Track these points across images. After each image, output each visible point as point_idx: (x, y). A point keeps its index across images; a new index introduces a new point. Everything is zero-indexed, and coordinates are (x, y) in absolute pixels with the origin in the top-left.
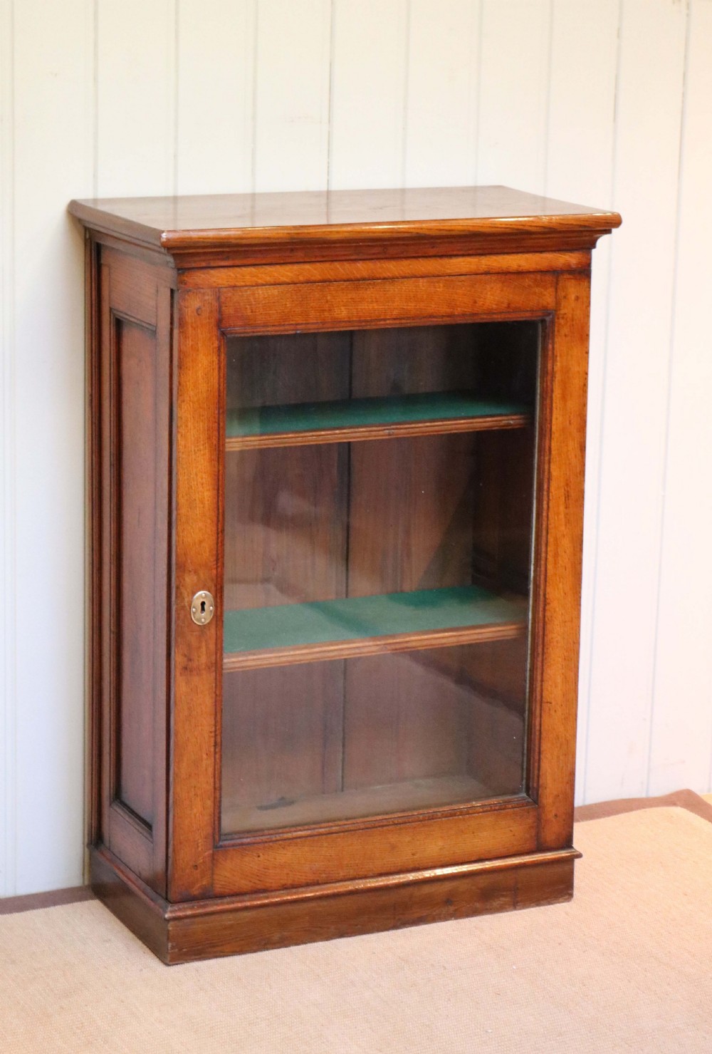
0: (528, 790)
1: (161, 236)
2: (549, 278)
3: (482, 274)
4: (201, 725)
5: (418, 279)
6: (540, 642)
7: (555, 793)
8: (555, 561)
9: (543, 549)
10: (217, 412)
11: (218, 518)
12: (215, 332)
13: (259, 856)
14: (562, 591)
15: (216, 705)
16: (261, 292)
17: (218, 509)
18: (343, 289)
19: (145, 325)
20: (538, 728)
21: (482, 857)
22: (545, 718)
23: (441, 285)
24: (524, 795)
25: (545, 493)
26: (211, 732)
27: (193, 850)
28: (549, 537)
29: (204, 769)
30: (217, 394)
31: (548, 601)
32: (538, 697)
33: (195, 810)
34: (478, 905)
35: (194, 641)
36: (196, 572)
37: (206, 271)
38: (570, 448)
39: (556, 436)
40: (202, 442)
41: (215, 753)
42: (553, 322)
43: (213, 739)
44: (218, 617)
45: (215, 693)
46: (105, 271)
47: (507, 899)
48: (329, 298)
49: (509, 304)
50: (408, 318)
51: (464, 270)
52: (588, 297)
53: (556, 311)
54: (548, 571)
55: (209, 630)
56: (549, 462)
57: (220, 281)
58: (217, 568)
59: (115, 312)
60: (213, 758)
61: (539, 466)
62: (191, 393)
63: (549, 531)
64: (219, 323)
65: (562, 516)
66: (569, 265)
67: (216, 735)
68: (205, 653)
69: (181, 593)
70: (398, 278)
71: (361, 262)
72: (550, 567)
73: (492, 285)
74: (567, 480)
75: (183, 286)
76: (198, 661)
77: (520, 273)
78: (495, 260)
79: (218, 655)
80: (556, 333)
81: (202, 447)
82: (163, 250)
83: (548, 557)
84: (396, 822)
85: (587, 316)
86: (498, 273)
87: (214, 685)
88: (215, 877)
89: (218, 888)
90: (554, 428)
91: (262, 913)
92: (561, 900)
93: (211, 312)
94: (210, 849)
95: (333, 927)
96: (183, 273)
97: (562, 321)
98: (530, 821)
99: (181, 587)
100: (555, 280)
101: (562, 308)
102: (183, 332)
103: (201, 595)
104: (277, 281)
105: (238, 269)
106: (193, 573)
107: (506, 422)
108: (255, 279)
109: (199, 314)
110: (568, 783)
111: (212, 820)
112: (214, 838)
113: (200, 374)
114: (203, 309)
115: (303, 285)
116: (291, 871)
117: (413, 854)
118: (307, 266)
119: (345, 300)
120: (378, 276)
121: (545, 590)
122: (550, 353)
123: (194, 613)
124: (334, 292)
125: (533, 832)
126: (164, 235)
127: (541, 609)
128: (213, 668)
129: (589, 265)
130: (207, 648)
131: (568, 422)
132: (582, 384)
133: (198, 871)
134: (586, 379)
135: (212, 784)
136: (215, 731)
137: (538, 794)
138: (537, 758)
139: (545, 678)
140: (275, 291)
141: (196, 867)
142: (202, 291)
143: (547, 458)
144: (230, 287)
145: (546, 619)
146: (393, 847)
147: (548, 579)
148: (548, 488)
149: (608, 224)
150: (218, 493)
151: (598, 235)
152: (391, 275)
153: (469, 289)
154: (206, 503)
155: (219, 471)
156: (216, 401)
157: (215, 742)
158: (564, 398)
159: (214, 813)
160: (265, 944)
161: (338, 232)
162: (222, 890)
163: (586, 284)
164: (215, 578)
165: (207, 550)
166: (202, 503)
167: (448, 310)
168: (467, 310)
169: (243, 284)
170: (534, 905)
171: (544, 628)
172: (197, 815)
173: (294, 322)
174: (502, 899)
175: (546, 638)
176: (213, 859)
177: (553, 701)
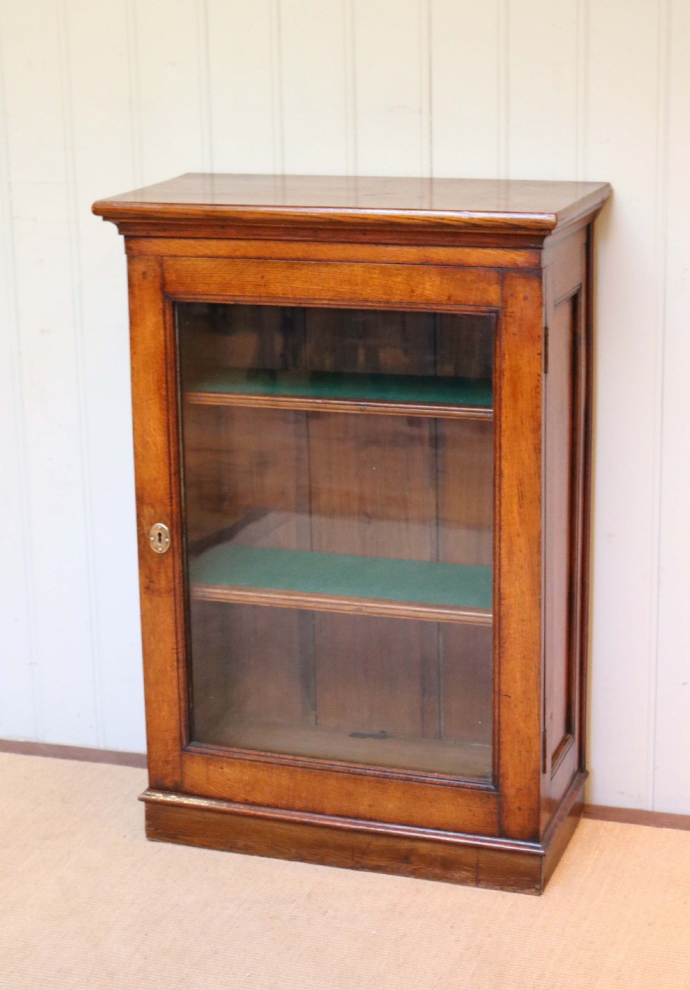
2: (494, 274)
4: (164, 641)
7: (518, 786)
8: (510, 558)
10: (164, 367)
12: (159, 295)
13: (222, 768)
14: (518, 589)
15: (176, 626)
16: (200, 263)
20: (497, 718)
21: (442, 827)
22: (504, 711)
23: (377, 271)
25: (497, 489)
26: (173, 649)
27: (163, 748)
28: (502, 533)
31: (502, 596)
32: (496, 689)
33: (163, 714)
34: (438, 871)
35: (154, 566)
36: (153, 506)
37: (148, 240)
38: (523, 448)
39: (504, 433)
41: (178, 668)
42: (499, 319)
43: (176, 655)
44: (175, 549)
45: (176, 615)
47: (468, 874)
48: (264, 274)
49: (449, 298)
51: (401, 259)
52: (540, 297)
53: (502, 308)
55: (167, 559)
56: (500, 460)
57: (162, 250)
58: (171, 505)
60: (176, 672)
63: (503, 527)
64: (163, 286)
65: (516, 515)
66: (515, 264)
67: (177, 653)
68: (164, 577)
70: (332, 261)
73: (431, 276)
74: (520, 480)
75: (129, 251)
76: (159, 584)
77: (460, 266)
78: (434, 252)
79: (177, 582)
80: (503, 331)
81: (153, 397)
83: (502, 553)
84: (351, 771)
86: (438, 265)
87: (173, 608)
88: (184, 776)
89: (188, 786)
90: (504, 426)
92: (527, 891)
93: (155, 277)
94: (177, 751)
95: (294, 850)
96: (129, 241)
97: (510, 320)
98: (491, 806)
99: (140, 517)
100: (501, 277)
101: (509, 306)
103: (158, 527)
104: (215, 254)
105: (178, 241)
106: (150, 506)
108: (194, 250)
109: (144, 278)
110: (531, 780)
111: (178, 726)
112: (181, 740)
113: (148, 331)
114: (148, 273)
115: (239, 260)
116: (250, 789)
117: (370, 806)
118: (243, 243)
119: (280, 278)
120: (312, 257)
121: (500, 585)
122: (498, 350)
123: (152, 541)
124: (269, 269)
125: (495, 818)
128: (172, 593)
129: (539, 265)
130: (166, 573)
131: (520, 422)
133: (169, 766)
135: (177, 694)
136: (177, 649)
137: (499, 782)
138: (497, 747)
139: (502, 671)
140: (211, 264)
141: (167, 762)
142: (146, 257)
144: (172, 256)
145: (502, 613)
146: (350, 794)
147: (502, 575)
148: (500, 484)
152: (325, 258)
153: (405, 277)
156: (163, 357)
157: (177, 658)
158: (514, 396)
159: (179, 720)
161: (249, 212)
162: (190, 789)
163: (537, 283)
164: (170, 514)
165: (162, 488)
166: (156, 446)
167: (384, 297)
168: (404, 298)
169: (183, 254)
170: (498, 887)
171: (500, 622)
172: (166, 717)
173: (231, 294)
174: (465, 873)
175: (502, 632)
176: (181, 760)
177: (512, 696)
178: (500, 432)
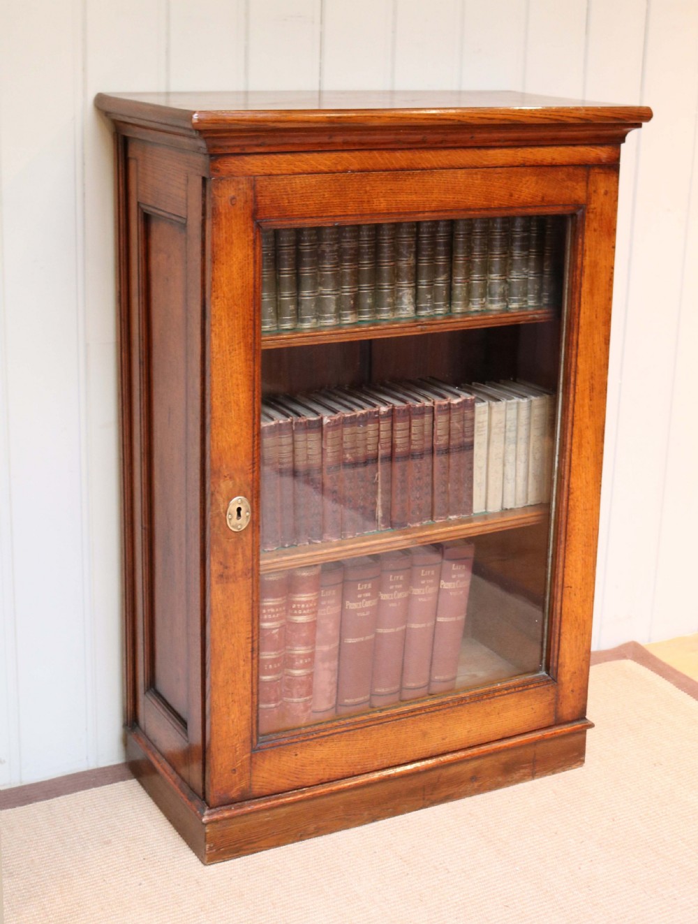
0: (548, 669)
1: (192, 117)
2: (581, 172)
3: (517, 166)
4: (238, 632)
5: (457, 170)
6: (563, 531)
7: (572, 670)
8: (579, 451)
9: (569, 441)
10: (252, 309)
11: (254, 419)
12: (250, 223)
13: (296, 755)
14: (584, 481)
15: (252, 612)
16: (298, 181)
17: (254, 412)
18: (381, 180)
19: (174, 217)
20: (559, 611)
21: (507, 735)
22: (566, 603)
23: (479, 177)
24: (543, 673)
25: (572, 386)
26: (248, 638)
27: (231, 755)
28: (574, 429)
29: (242, 675)
30: (252, 290)
31: (572, 491)
32: (560, 583)
33: (233, 716)
34: (500, 779)
35: (229, 548)
36: (231, 477)
37: (240, 157)
38: (596, 341)
39: (583, 329)
40: (237, 342)
41: (252, 659)
42: (583, 216)
43: (250, 645)
44: (255, 524)
45: (252, 599)
46: (132, 164)
47: (527, 771)
48: (368, 189)
49: (543, 198)
50: (446, 211)
51: (501, 162)
52: (616, 192)
53: (587, 205)
54: (573, 462)
55: (246, 536)
56: (577, 356)
57: (255, 169)
58: (253, 472)
59: (142, 206)
60: (250, 664)
61: (565, 359)
62: (225, 289)
63: (575, 423)
64: (255, 214)
65: (586, 408)
66: (600, 160)
67: (253, 642)
68: (241, 559)
69: (216, 500)
70: (436, 169)
71: (399, 151)
72: (574, 457)
73: (527, 178)
74: (592, 373)
75: (215, 173)
76: (235, 567)
77: (554, 166)
78: (531, 152)
79: (255, 560)
80: (586, 227)
81: (237, 347)
82: (194, 134)
83: (573, 448)
84: (428, 710)
85: (615, 210)
86: (533, 166)
87: (251, 592)
88: (254, 778)
89: (257, 789)
90: (582, 322)
91: (299, 807)
92: (574, 766)
93: (246, 202)
94: (247, 753)
95: (366, 813)
96: (216, 160)
97: (592, 216)
98: (549, 697)
99: (216, 493)
100: (585, 173)
101: (592, 202)
102: (217, 224)
103: (237, 501)
104: (315, 170)
105: (274, 157)
106: (228, 478)
107: (532, 316)
108: (292, 167)
109: (233, 205)
110: (583, 660)
111: (250, 725)
112: (252, 742)
113: (235, 268)
114: (238, 198)
115: (342, 175)
116: (327, 765)
117: (443, 739)
118: (345, 155)
119: (384, 191)
120: (416, 166)
121: (569, 480)
122: (580, 247)
123: (230, 519)
124: (372, 183)
125: (552, 708)
126: (195, 116)
127: (565, 499)
128: (250, 575)
129: (618, 159)
130: (243, 554)
131: (594, 316)
132: (608, 279)
133: (236, 775)
134: (612, 273)
135: (250, 690)
136: (252, 637)
137: (557, 673)
138: (557, 639)
139: (567, 564)
140: (313, 180)
141: (234, 771)
142: (236, 179)
143: (574, 352)
144: (266, 175)
145: (570, 508)
146: (424, 734)
147: (572, 470)
148: (575, 381)
149: (639, 117)
150: (254, 394)
151: (629, 129)
152: (429, 166)
153: (505, 181)
154: (242, 405)
155: (254, 371)
156: (252, 297)
157: (253, 648)
158: (591, 292)
159: (252, 718)
160: (301, 836)
161: (379, 117)
162: (260, 790)
163: (615, 178)
164: (251, 483)
165: (243, 454)
166: (238, 405)
167: (485, 203)
168: (502, 203)
169: (279, 172)
170: (550, 773)
171: (567, 517)
172: (235, 720)
173: (332, 214)
174: (522, 771)
175: (568, 526)
176: (251, 762)
177: (573, 586)
178: (578, 328)
